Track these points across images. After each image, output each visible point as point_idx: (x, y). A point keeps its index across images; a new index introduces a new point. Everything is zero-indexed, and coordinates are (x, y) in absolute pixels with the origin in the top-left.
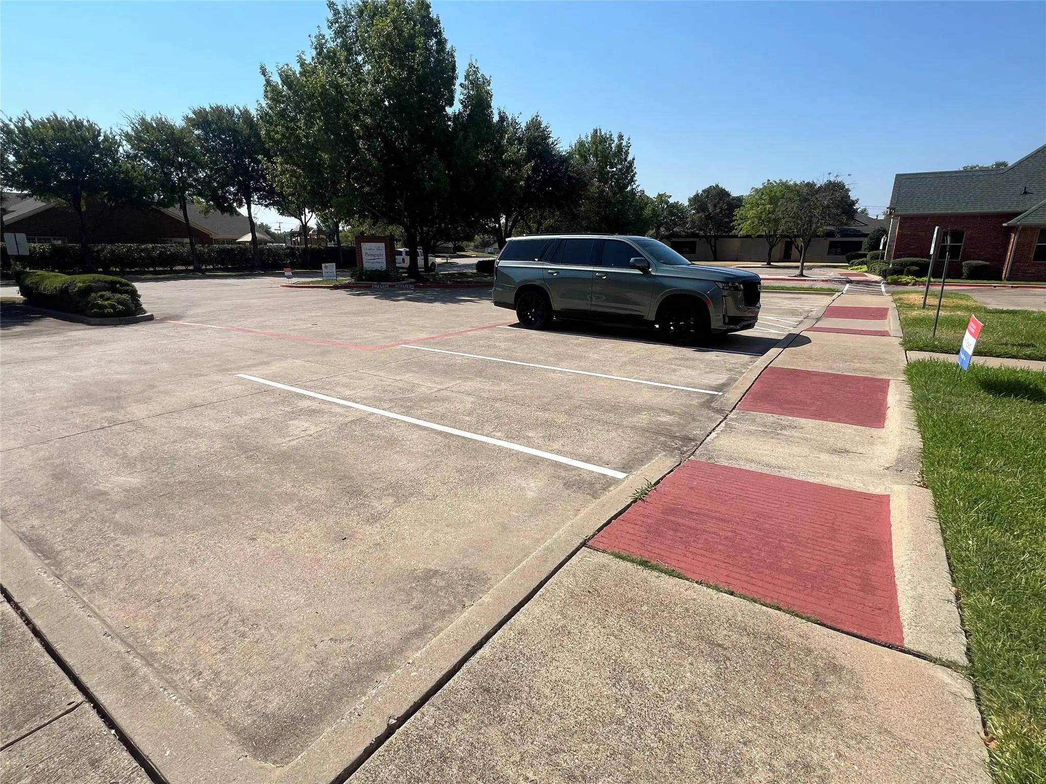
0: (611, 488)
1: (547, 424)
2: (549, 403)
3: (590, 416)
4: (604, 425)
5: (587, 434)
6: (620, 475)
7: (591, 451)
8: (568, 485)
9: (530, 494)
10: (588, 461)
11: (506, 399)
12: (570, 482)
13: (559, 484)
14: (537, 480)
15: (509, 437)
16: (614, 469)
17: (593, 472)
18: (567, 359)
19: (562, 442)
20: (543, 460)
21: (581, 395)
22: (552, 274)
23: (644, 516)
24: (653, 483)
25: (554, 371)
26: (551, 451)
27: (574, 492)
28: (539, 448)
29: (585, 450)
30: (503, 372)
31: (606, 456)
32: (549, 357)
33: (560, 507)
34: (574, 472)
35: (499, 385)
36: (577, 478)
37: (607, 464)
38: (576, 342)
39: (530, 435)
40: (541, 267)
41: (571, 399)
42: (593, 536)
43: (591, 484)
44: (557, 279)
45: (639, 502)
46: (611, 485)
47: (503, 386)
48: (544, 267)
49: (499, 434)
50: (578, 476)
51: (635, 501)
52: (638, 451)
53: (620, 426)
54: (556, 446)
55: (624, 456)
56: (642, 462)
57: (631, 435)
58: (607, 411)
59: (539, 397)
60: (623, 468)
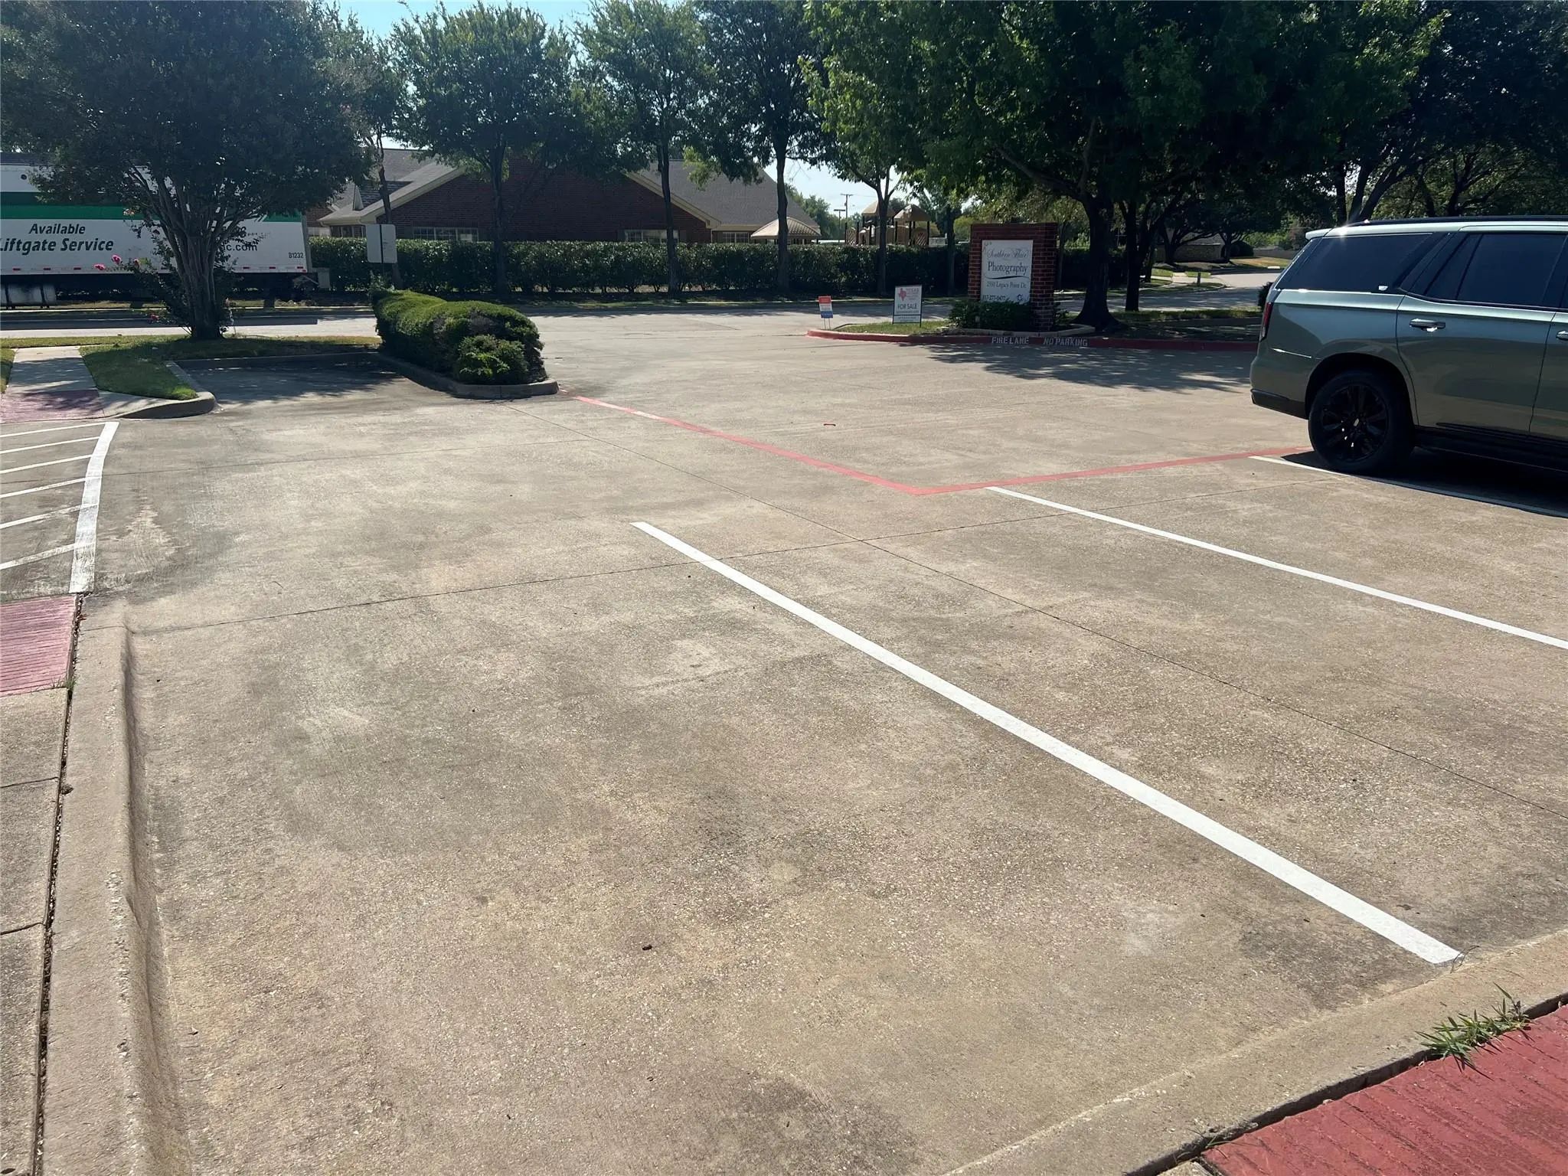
0: (1387, 987)
1: (1274, 750)
2: (1304, 690)
3: (1413, 745)
4: (1447, 783)
5: (1381, 801)
6: (1434, 951)
7: (1369, 854)
8: (1253, 943)
9: (1135, 944)
10: (1347, 882)
11: (1181, 660)
12: (1266, 935)
13: (1230, 936)
14: (1171, 908)
15: (1147, 769)
16: (1424, 927)
17: (1350, 921)
18: (1413, 565)
19: (1292, 810)
20: (1214, 850)
21: (1413, 680)
22: (1423, 327)
23: (1439, 1112)
24: (1526, 1006)
25: (1358, 597)
26: (1250, 832)
27: (1266, 969)
28: (1217, 813)
29: (1352, 848)
30: (1212, 584)
31: (1410, 883)
32: (1364, 554)
33: (1202, 1006)
34: (1288, 909)
35: (1184, 618)
36: (1293, 929)
37: (1405, 907)
38: (1465, 518)
39: (1209, 770)
40: (1394, 307)
41: (1374, 684)
42: (1238, 1133)
43: (1328, 957)
44: (1434, 340)
45: (1447, 1062)
46: (1388, 975)
47: (1197, 622)
48: (1402, 308)
49: (1124, 754)
50: (1297, 922)
51: (1433, 1055)
52: (1530, 885)
53: (1498, 792)
54: (1270, 817)
55: (1474, 891)
56: (1524, 924)
57: (1526, 831)
58: (1478, 740)
59: (1282, 668)
60: (1456, 930)
